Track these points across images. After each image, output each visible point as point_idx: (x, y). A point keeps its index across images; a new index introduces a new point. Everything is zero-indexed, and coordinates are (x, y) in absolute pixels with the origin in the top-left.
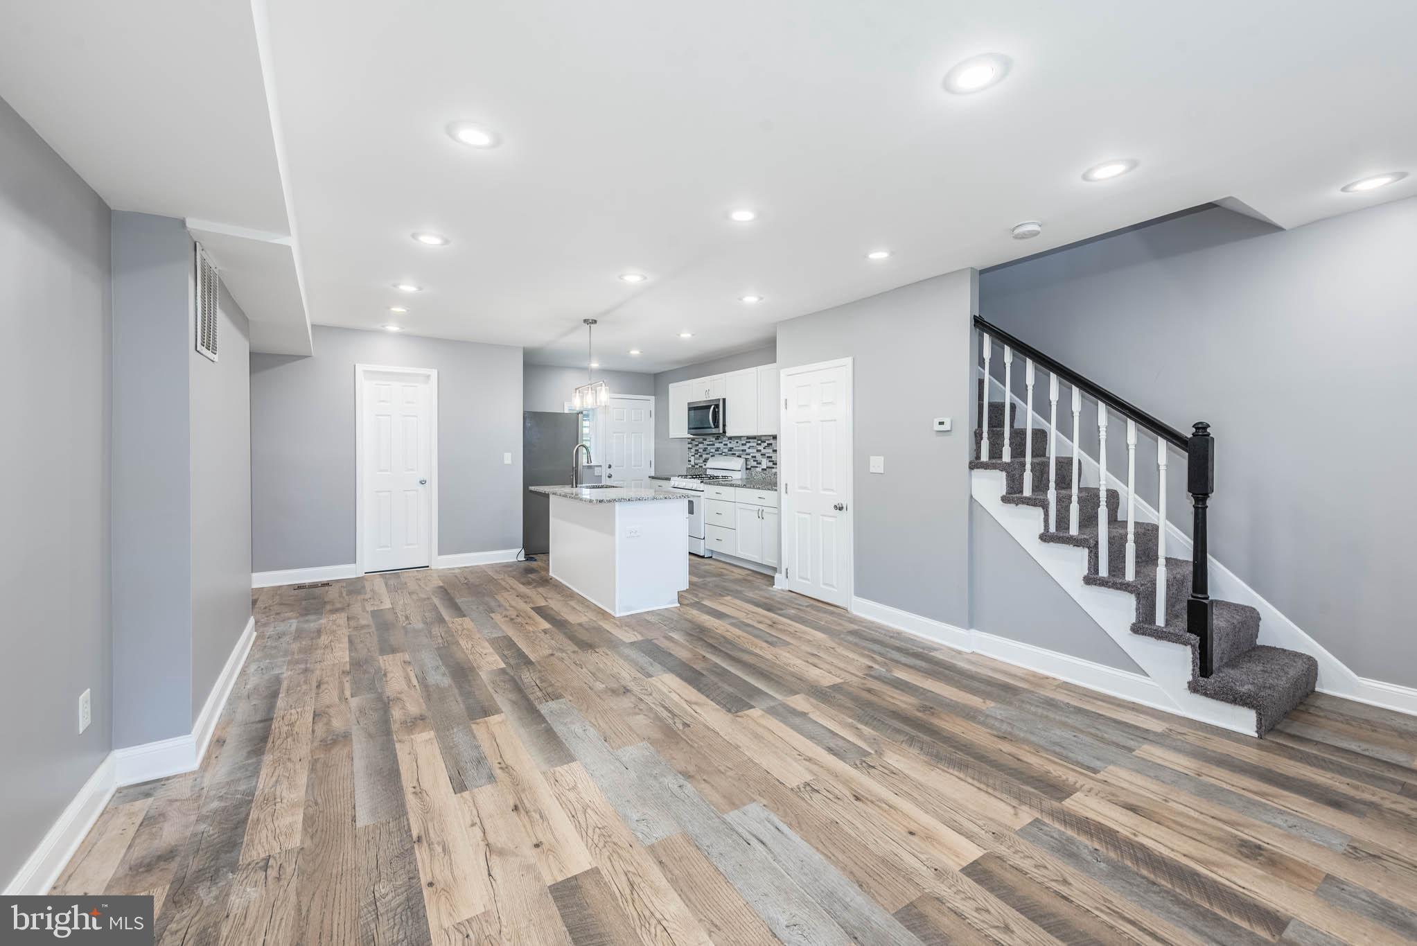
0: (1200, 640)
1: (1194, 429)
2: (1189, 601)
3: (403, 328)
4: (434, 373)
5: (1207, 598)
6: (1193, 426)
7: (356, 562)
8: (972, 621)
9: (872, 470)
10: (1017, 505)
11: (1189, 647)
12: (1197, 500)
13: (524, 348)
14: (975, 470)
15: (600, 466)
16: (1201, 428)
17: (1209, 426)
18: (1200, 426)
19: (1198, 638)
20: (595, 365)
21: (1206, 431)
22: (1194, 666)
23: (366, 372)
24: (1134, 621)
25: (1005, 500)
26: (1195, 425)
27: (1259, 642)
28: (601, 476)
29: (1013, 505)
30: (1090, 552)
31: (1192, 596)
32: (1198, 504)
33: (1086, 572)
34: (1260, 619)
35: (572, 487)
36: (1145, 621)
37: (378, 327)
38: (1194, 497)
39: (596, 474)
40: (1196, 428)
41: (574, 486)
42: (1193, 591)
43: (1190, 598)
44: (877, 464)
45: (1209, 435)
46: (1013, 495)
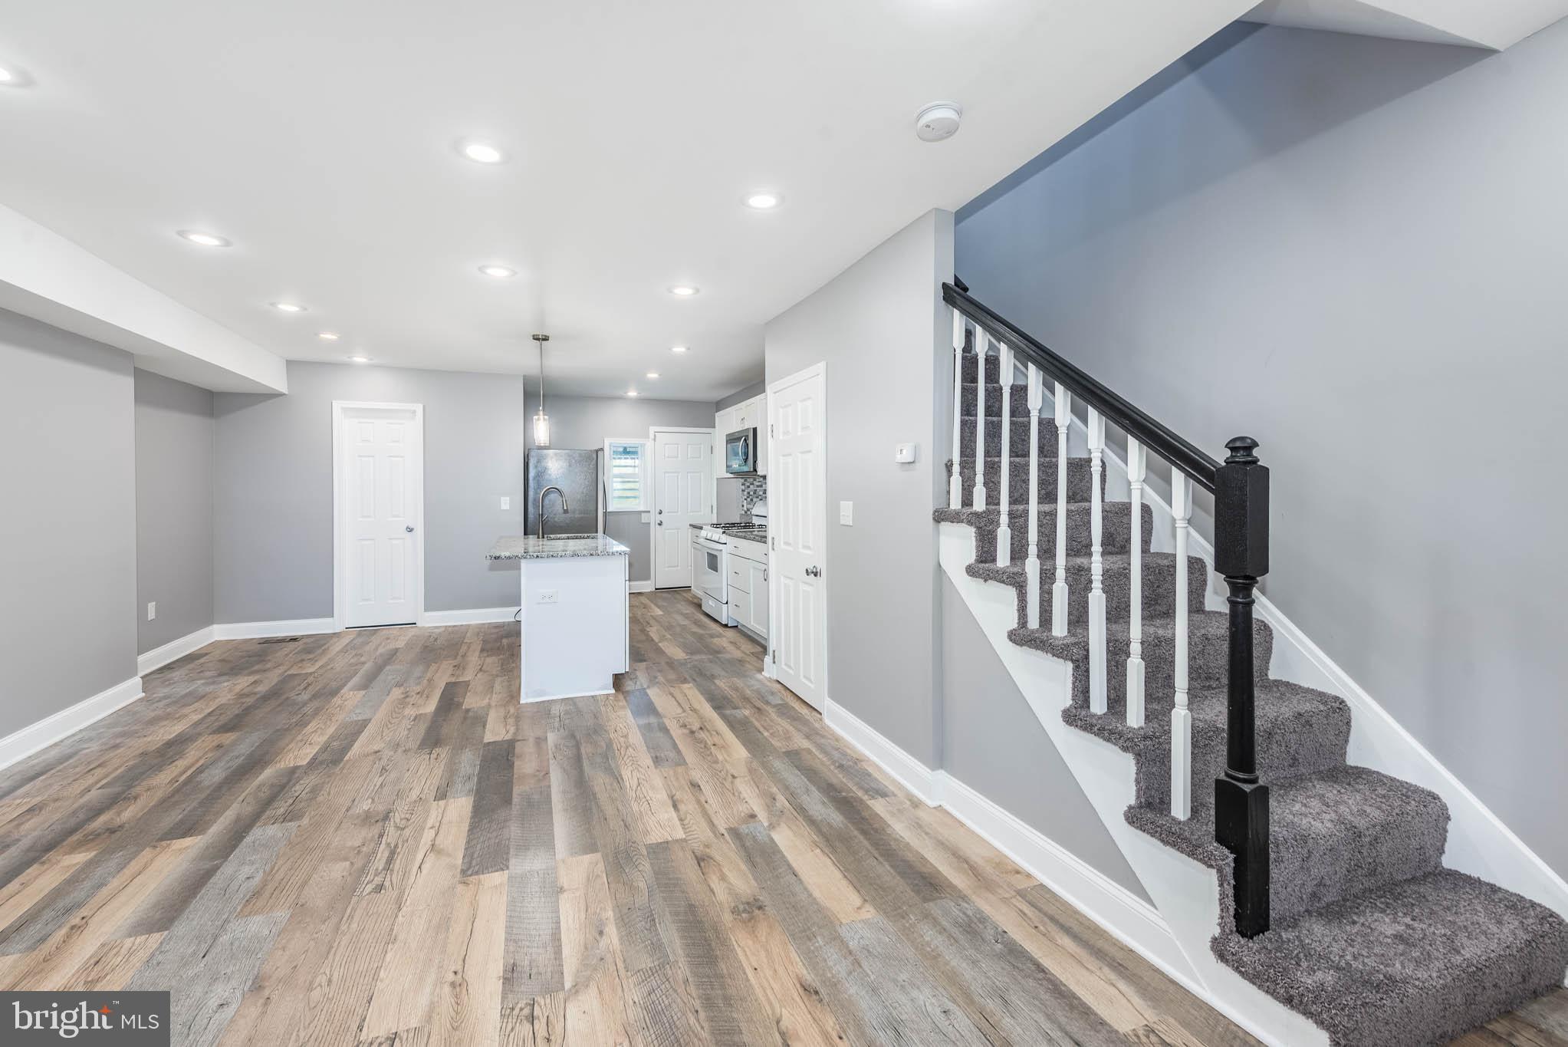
0: (1235, 860)
1: (1228, 453)
2: (1218, 782)
3: (371, 359)
4: (419, 408)
5: (1254, 781)
6: (1226, 447)
7: (333, 616)
8: (939, 758)
9: (842, 522)
10: (986, 581)
11: (1214, 871)
12: (1235, 589)
13: (524, 376)
14: (942, 523)
15: (649, 512)
16: (1242, 448)
17: (1255, 444)
18: (1238, 444)
19: (1232, 856)
20: (632, 394)
21: (1250, 455)
22: (1222, 910)
23: (345, 410)
24: (1133, 801)
25: (971, 571)
26: (1229, 443)
27: (1448, 862)
28: (649, 523)
29: (981, 581)
30: (1076, 668)
31: (1227, 775)
32: (1238, 597)
33: (1069, 702)
34: (1448, 818)
35: (538, 538)
36: (1149, 805)
37: (344, 358)
38: (1229, 583)
39: (643, 521)
40: (1233, 449)
41: (541, 537)
42: (1231, 766)
43: (1222, 776)
44: (847, 512)
45: (1255, 461)
46: (983, 566)
